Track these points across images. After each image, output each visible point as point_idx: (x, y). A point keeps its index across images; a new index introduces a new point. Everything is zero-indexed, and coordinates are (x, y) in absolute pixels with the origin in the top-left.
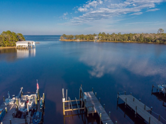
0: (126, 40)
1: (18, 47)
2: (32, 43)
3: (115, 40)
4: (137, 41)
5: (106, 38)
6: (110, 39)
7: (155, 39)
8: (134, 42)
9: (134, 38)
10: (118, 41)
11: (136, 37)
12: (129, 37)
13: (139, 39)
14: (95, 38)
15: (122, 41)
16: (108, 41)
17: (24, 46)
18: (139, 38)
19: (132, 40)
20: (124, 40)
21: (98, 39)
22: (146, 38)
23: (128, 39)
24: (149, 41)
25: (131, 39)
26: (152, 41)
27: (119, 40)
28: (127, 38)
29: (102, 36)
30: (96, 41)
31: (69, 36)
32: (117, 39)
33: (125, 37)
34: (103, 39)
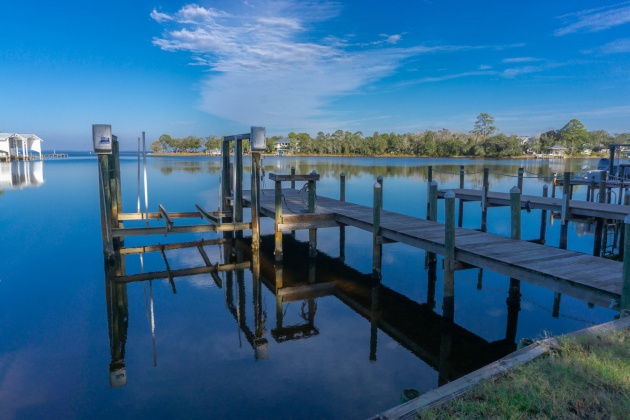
0: (383, 150)
2: (30, 141)
3: (347, 151)
4: (416, 153)
5: (315, 146)
6: (330, 148)
7: (472, 144)
8: (407, 156)
9: (406, 144)
10: (354, 155)
11: (411, 141)
12: (390, 142)
13: (424, 147)
14: (278, 146)
15: (370, 152)
16: (321, 154)
18: (423, 143)
19: (401, 150)
20: (374, 149)
21: (288, 148)
22: (444, 144)
23: (386, 147)
24: (454, 153)
25: (397, 147)
26: (462, 153)
27: (358, 151)
28: (386, 142)
29: (303, 138)
30: (280, 152)
31: (185, 141)
32: (353, 148)
33: (377, 140)
34: (304, 150)
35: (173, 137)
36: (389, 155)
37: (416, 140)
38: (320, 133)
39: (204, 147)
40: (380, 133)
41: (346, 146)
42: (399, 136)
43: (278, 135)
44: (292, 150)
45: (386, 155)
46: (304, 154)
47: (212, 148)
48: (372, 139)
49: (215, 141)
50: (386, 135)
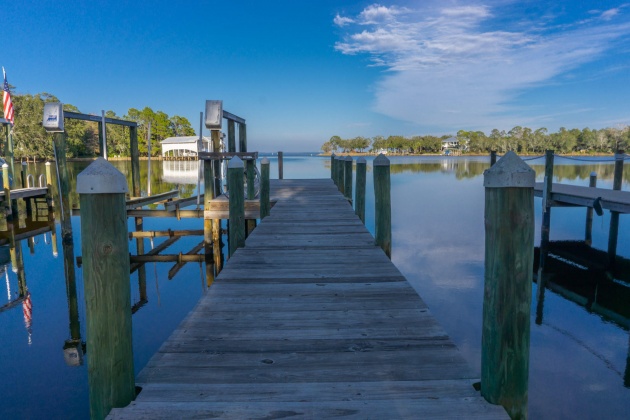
0: (570, 148)
1: (166, 153)
3: (524, 149)
4: (616, 150)
5: (487, 145)
8: (603, 154)
9: (602, 140)
10: (533, 154)
11: (609, 136)
12: (580, 139)
13: (626, 143)
14: (446, 146)
17: (185, 154)
18: (626, 139)
19: (595, 148)
20: (559, 147)
21: (457, 147)
23: (574, 144)
25: (589, 144)
27: (538, 149)
28: (574, 139)
29: (473, 137)
30: (448, 151)
31: (353, 141)
32: (532, 146)
33: (564, 137)
34: (474, 148)
35: (343, 138)
36: (578, 154)
37: (616, 135)
38: (495, 131)
39: (371, 147)
40: (568, 128)
41: (524, 144)
42: (594, 131)
43: (447, 134)
44: (461, 149)
45: (574, 154)
46: (473, 154)
47: (378, 148)
48: (556, 135)
49: (381, 141)
50: (576, 131)
